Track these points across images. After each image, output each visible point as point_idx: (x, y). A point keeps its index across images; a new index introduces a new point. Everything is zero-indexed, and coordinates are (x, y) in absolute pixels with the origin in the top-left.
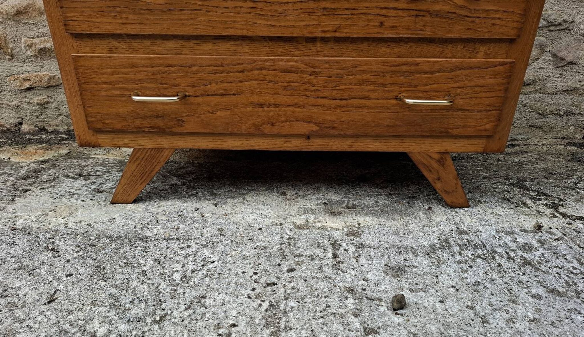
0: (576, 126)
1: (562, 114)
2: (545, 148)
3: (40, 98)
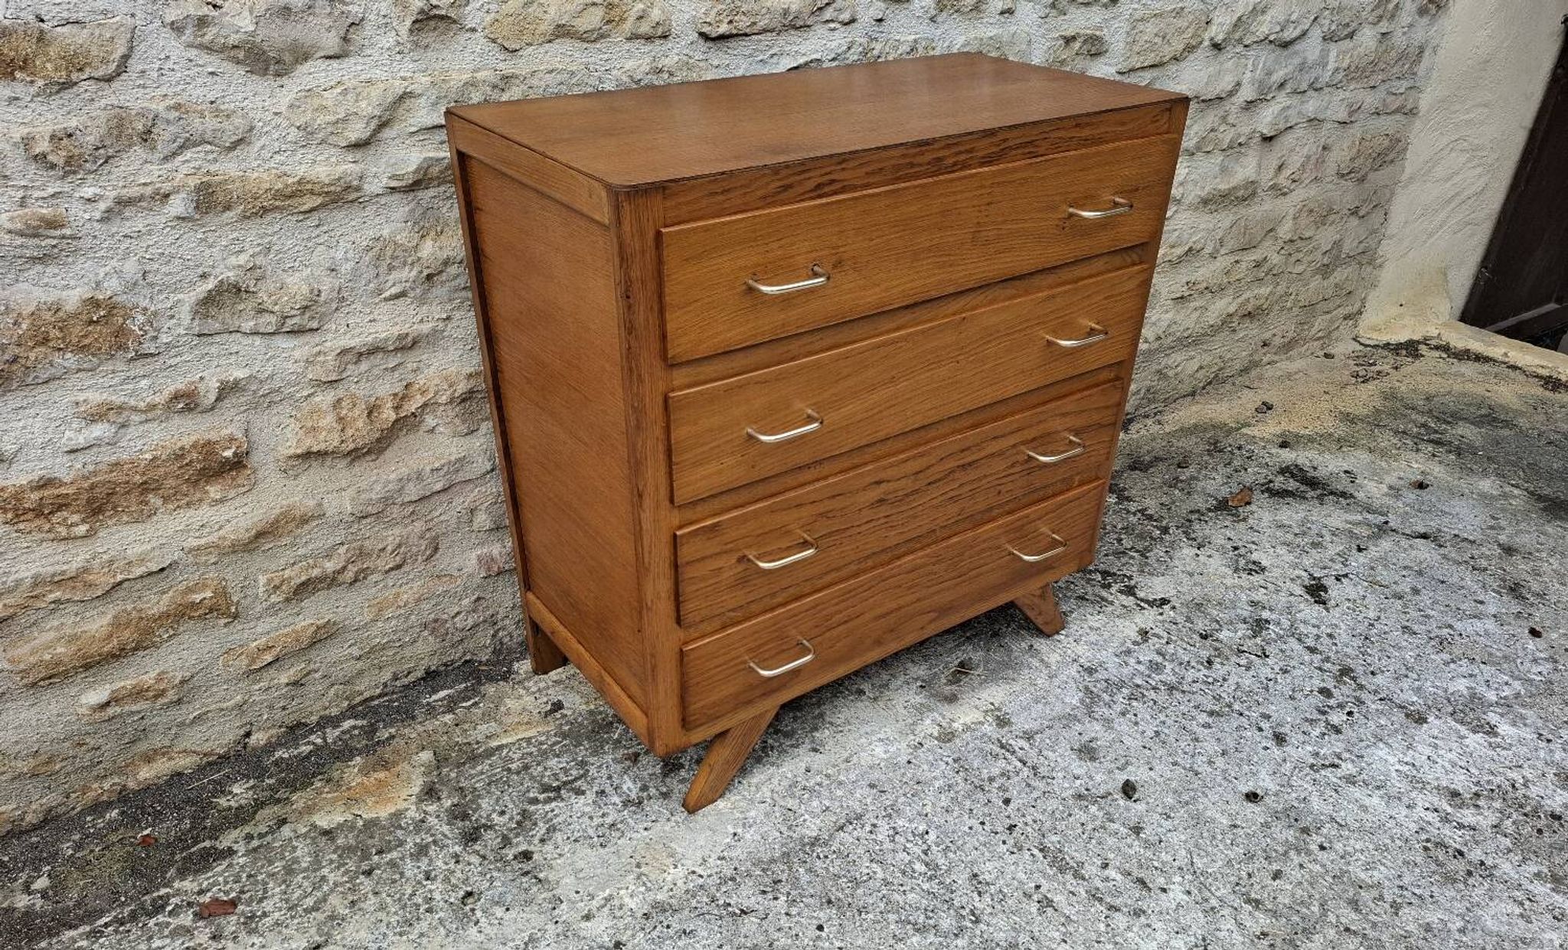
3: (292, 671)
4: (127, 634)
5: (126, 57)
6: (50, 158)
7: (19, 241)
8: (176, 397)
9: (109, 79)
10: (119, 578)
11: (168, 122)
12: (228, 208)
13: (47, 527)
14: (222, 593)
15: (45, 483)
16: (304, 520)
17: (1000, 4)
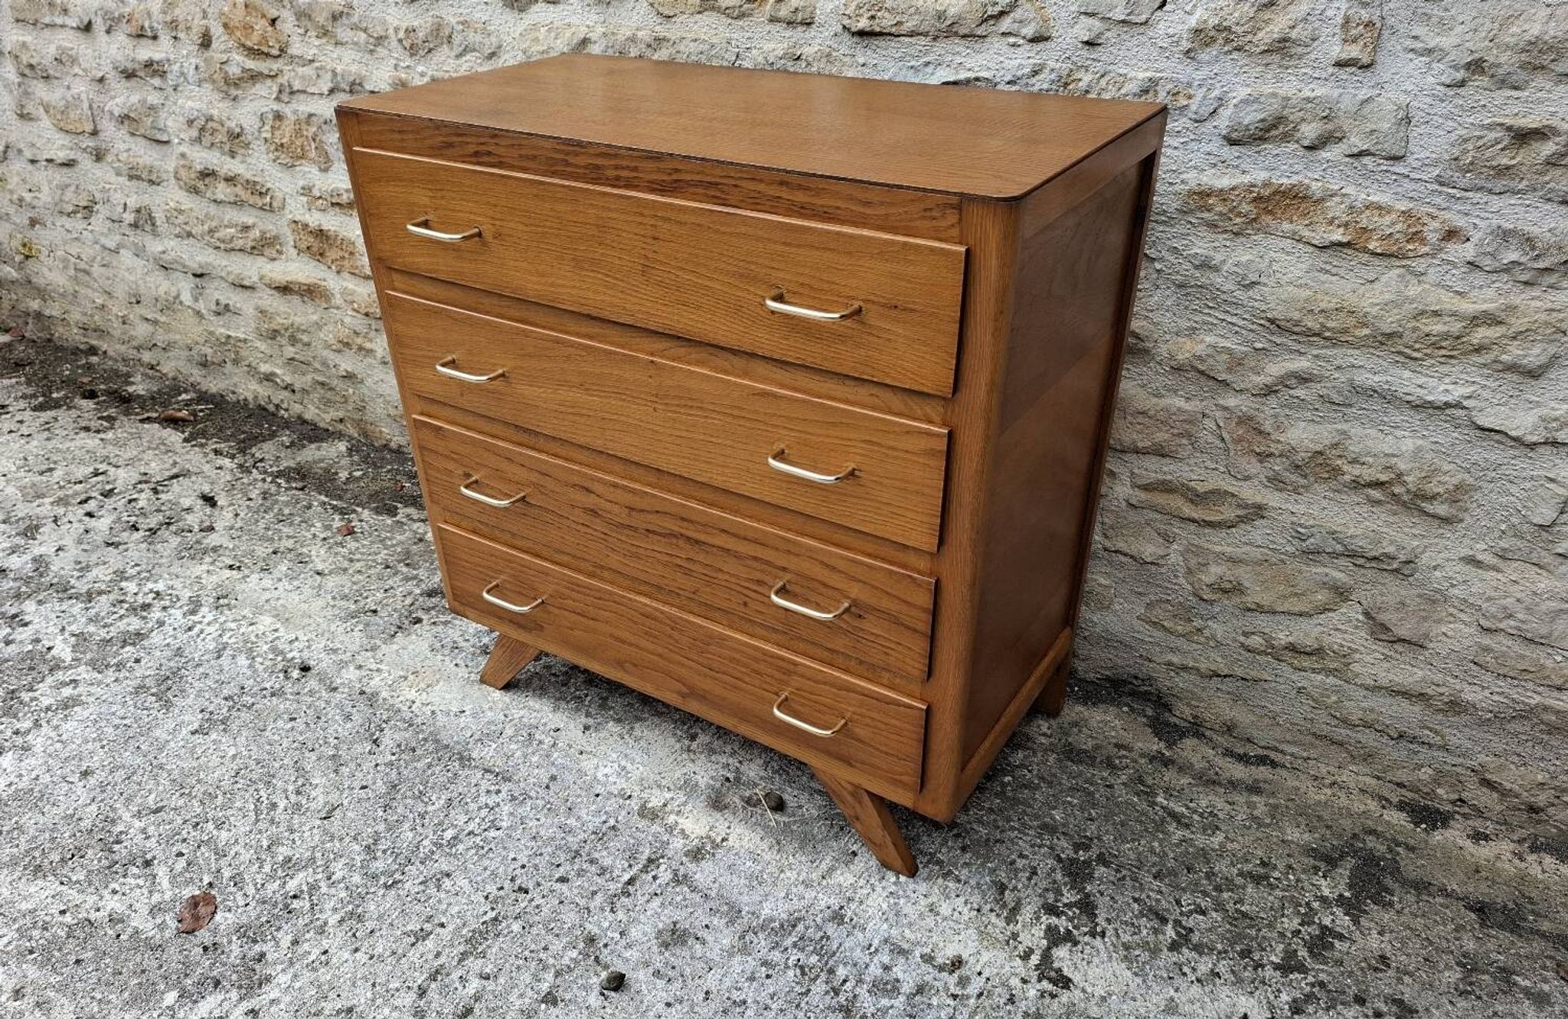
0: (1439, 772)
1: (1394, 734)
6: (405, 42)
11: (458, 31)
17: (1337, 50)
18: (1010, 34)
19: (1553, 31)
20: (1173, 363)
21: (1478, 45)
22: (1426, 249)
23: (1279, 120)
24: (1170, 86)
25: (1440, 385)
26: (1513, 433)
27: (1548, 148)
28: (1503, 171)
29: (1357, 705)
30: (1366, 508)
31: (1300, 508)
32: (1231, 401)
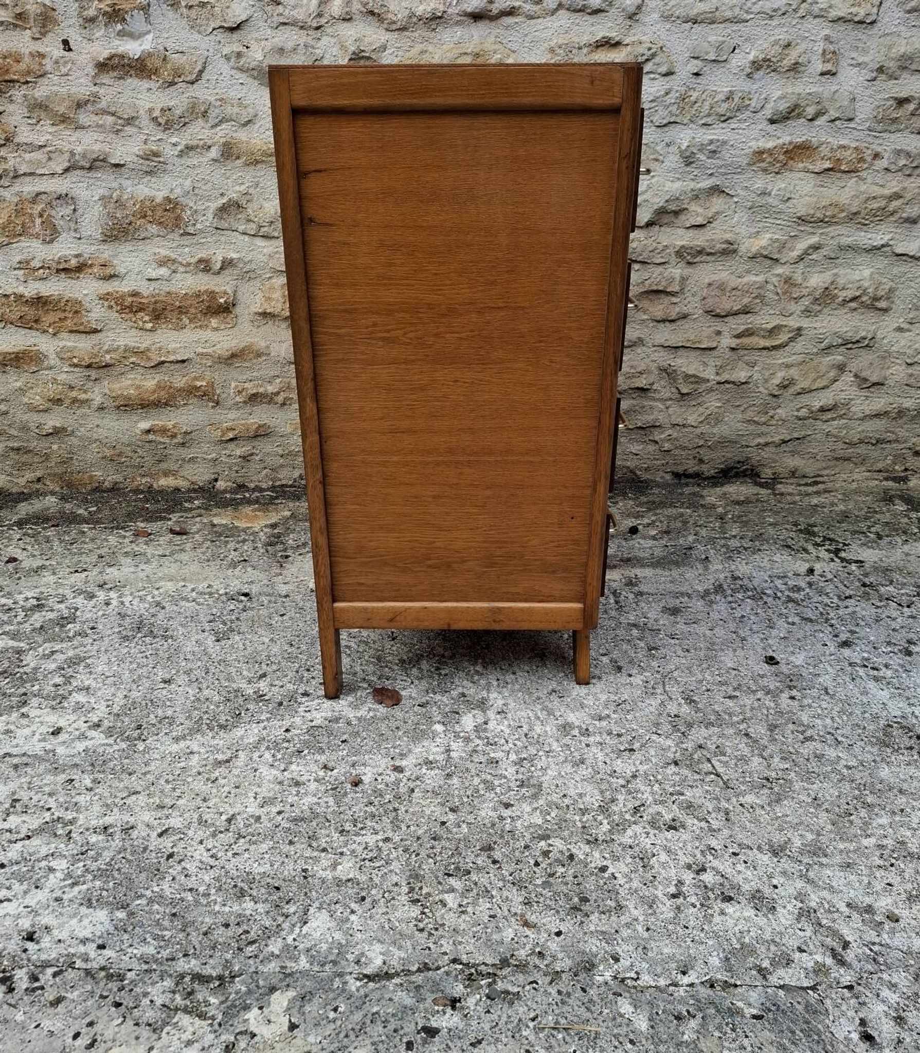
0: (895, 456)
1: (874, 442)
2: (855, 485)
3: (244, 449)
4: (162, 393)
5: (201, 72)
6: (159, 120)
7: (141, 161)
8: (201, 261)
9: (192, 83)
10: (163, 359)
11: (215, 107)
12: (238, 158)
13: (134, 319)
14: (211, 385)
15: (135, 294)
16: (259, 355)
17: (820, 67)
18: (651, 72)
19: (910, 49)
20: (749, 255)
21: (880, 58)
22: (865, 166)
23: (796, 106)
24: (740, 94)
25: (878, 236)
26: (911, 254)
27: (911, 107)
28: (895, 120)
29: (857, 430)
30: (849, 315)
31: (818, 325)
32: (779, 270)
